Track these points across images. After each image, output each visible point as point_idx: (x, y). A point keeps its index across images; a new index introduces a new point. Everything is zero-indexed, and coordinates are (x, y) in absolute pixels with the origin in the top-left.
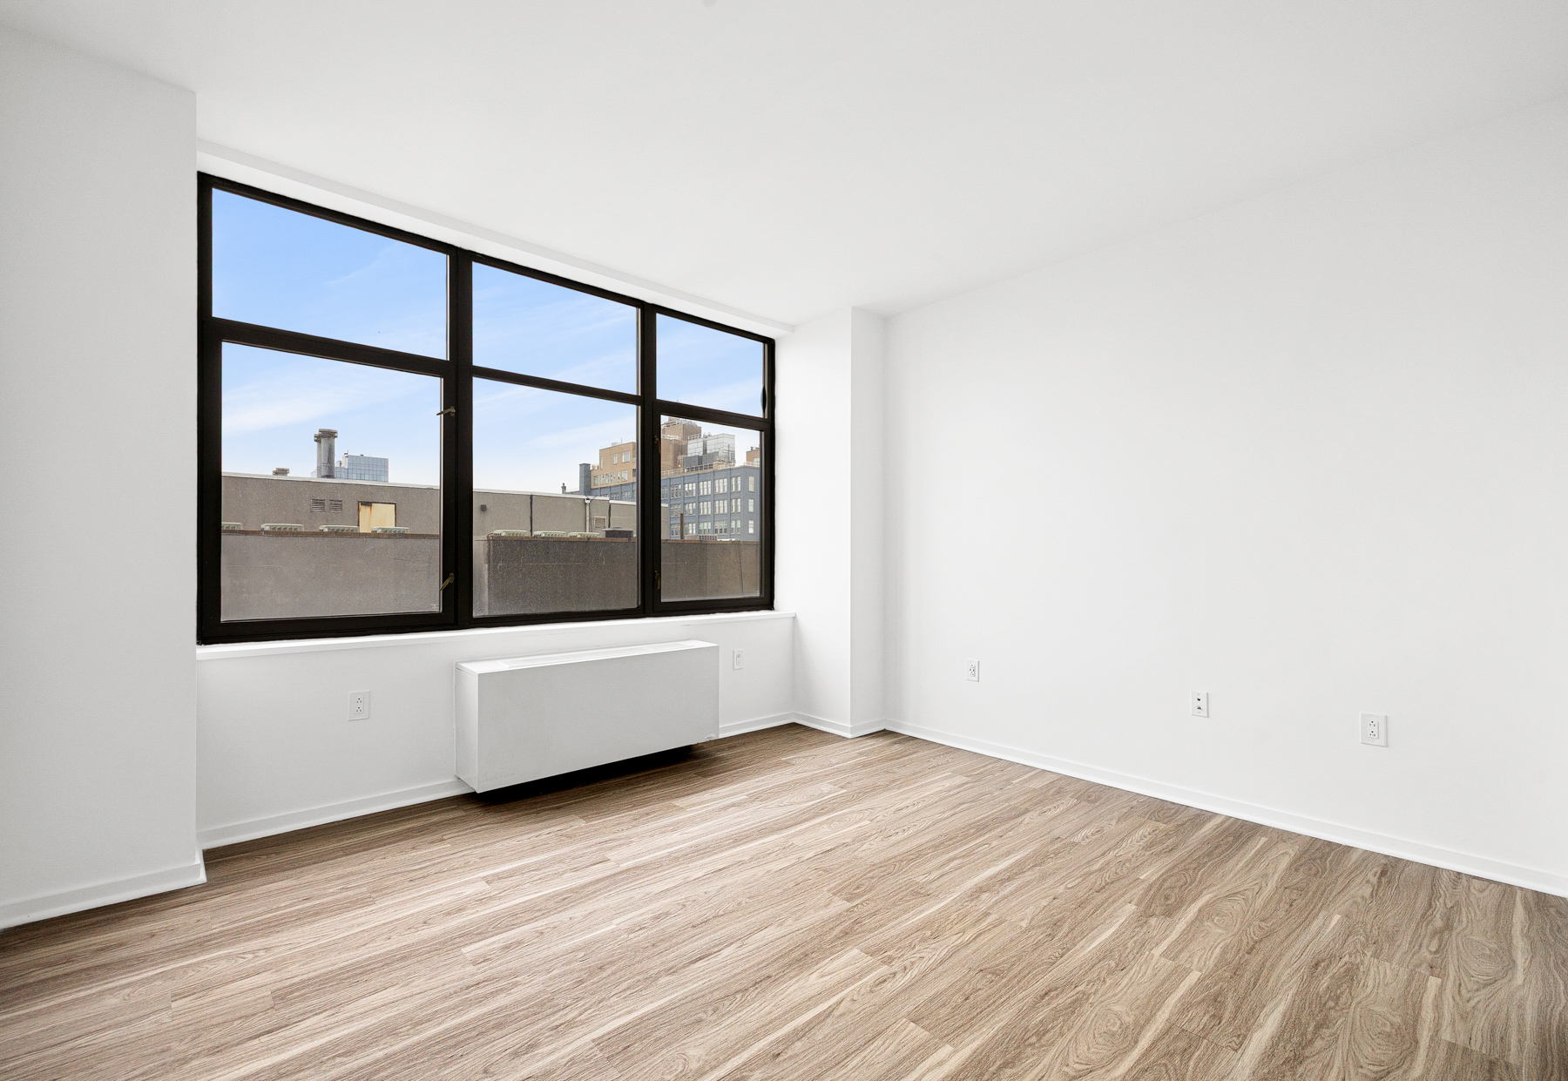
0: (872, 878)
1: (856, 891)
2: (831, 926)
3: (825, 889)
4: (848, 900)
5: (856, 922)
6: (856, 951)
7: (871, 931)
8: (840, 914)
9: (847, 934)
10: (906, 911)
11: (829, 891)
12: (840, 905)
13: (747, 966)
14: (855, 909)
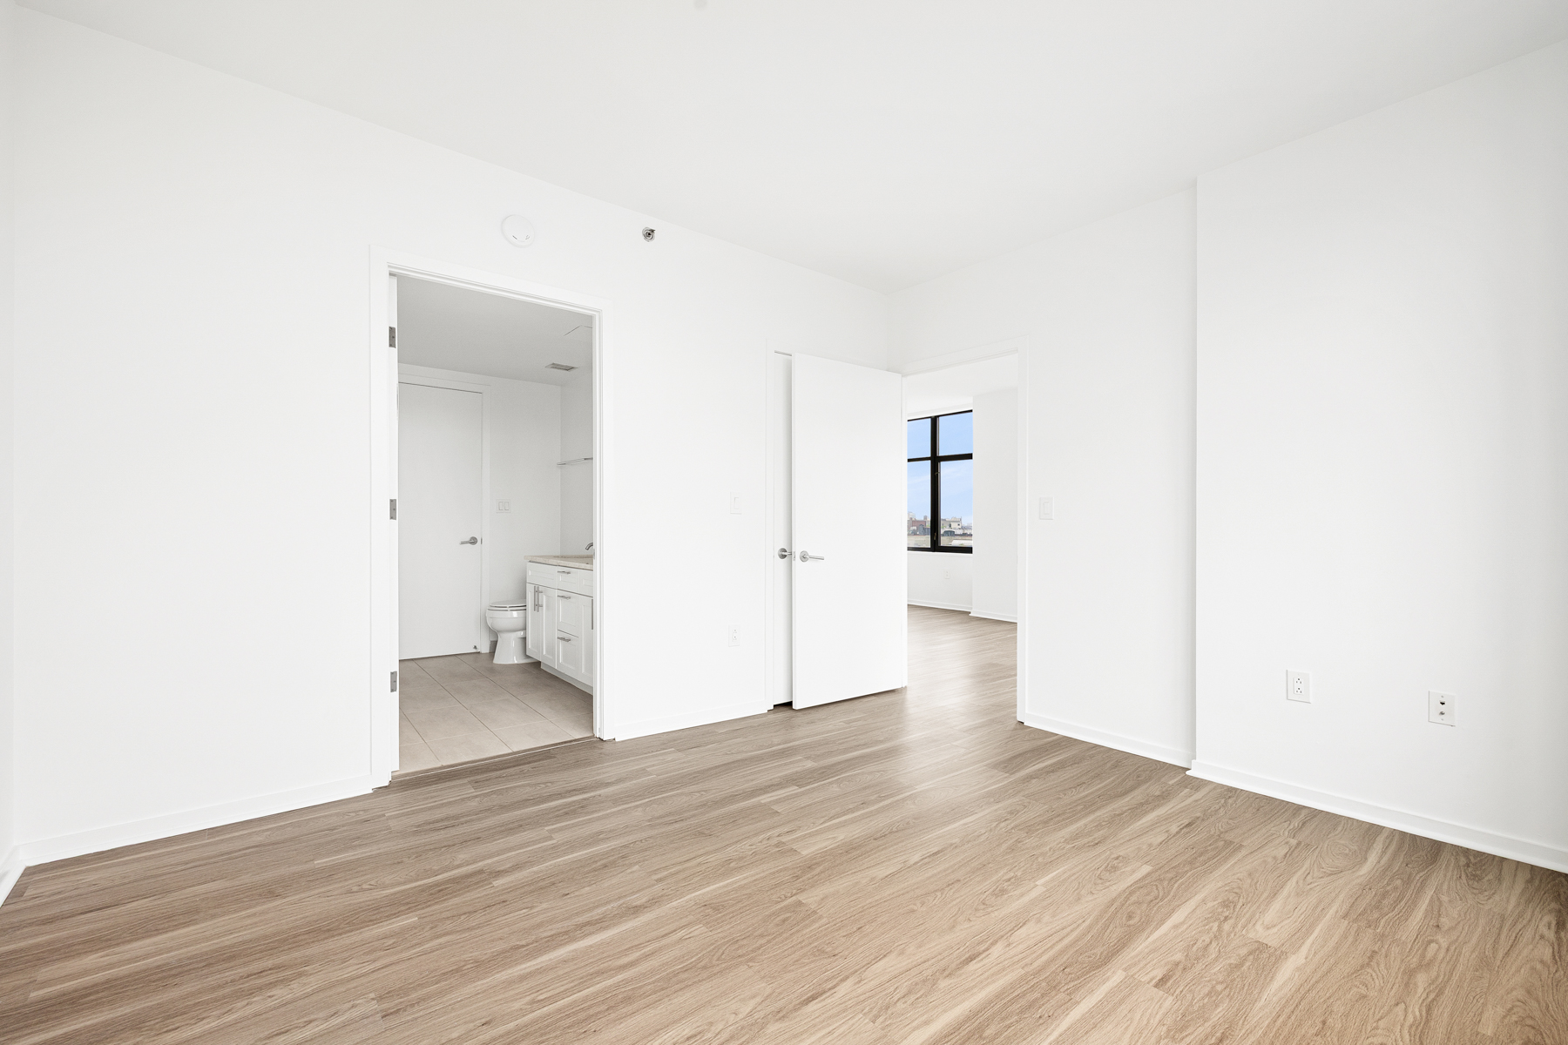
0: (762, 936)
1: (788, 915)
2: (823, 875)
3: (824, 920)
4: (800, 903)
5: (798, 877)
6: (804, 853)
7: (785, 869)
8: (811, 887)
9: (809, 867)
10: (742, 887)
11: (821, 917)
12: (811, 898)
13: (895, 847)
14: (794, 891)
